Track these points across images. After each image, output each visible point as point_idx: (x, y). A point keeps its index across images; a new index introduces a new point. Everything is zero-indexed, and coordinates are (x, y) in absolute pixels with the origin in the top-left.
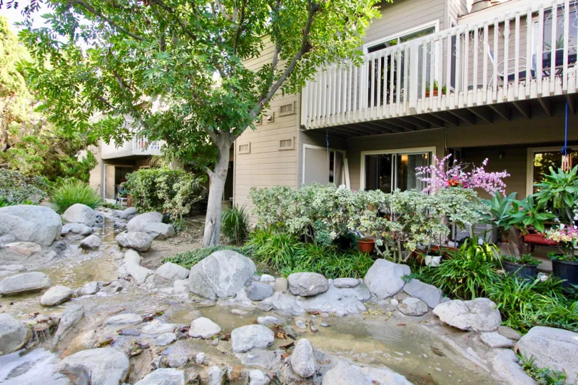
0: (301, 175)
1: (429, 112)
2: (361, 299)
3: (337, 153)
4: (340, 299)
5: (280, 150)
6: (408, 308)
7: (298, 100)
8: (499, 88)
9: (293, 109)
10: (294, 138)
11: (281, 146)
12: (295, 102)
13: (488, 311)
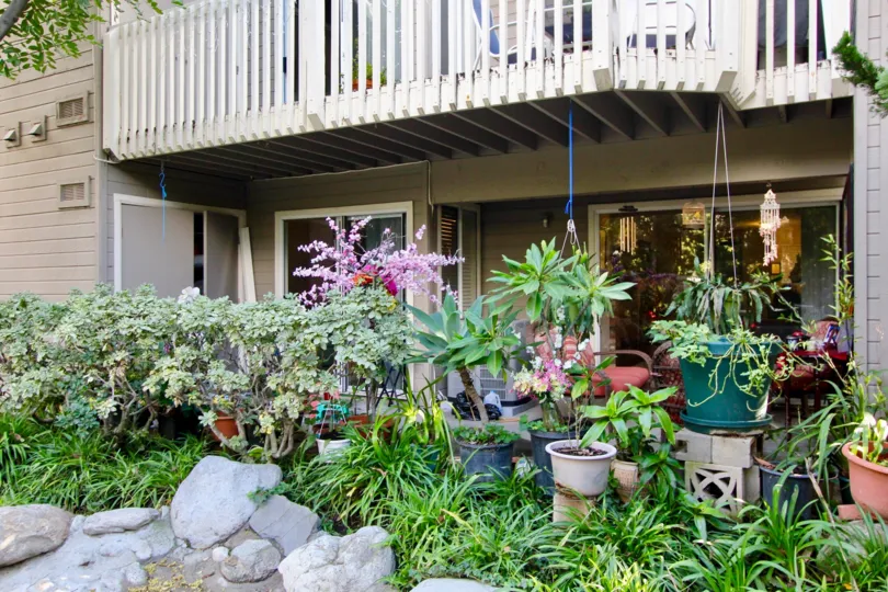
0: (111, 267)
1: (345, 125)
2: (144, 555)
3: (209, 213)
4: (86, 564)
5: (62, 209)
6: (239, 565)
7: (95, 90)
8: (461, 78)
9: (85, 111)
10: (91, 179)
11: (63, 198)
12: (90, 94)
13: (366, 556)
